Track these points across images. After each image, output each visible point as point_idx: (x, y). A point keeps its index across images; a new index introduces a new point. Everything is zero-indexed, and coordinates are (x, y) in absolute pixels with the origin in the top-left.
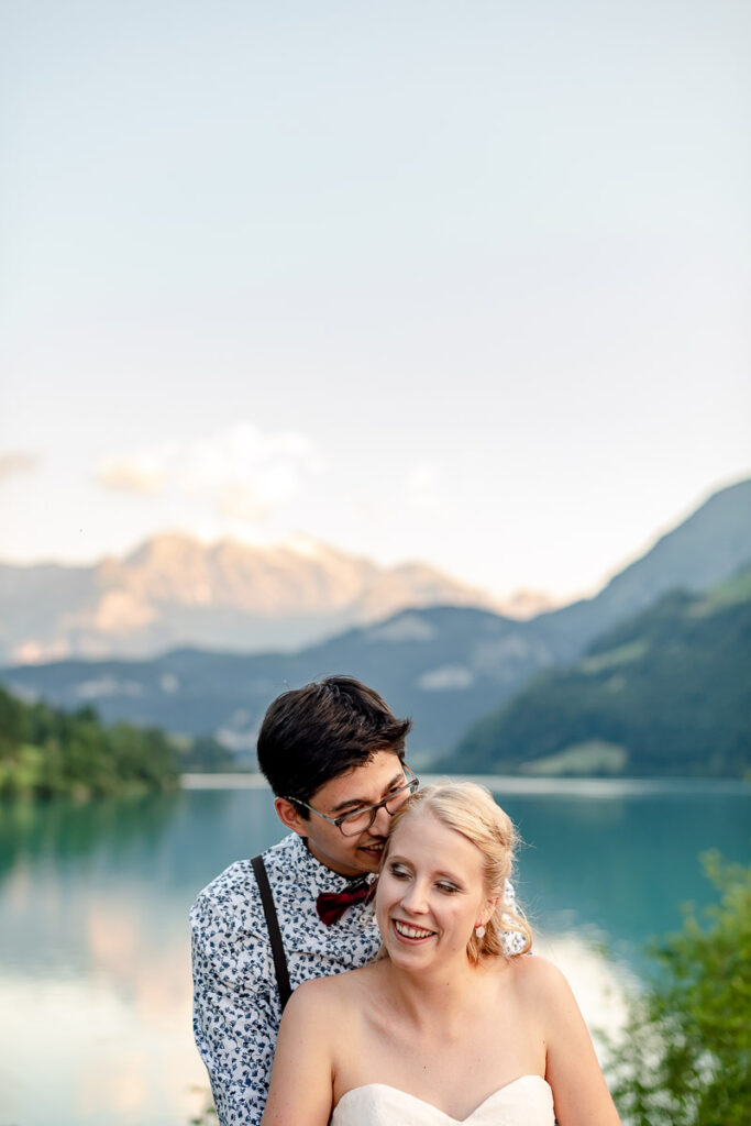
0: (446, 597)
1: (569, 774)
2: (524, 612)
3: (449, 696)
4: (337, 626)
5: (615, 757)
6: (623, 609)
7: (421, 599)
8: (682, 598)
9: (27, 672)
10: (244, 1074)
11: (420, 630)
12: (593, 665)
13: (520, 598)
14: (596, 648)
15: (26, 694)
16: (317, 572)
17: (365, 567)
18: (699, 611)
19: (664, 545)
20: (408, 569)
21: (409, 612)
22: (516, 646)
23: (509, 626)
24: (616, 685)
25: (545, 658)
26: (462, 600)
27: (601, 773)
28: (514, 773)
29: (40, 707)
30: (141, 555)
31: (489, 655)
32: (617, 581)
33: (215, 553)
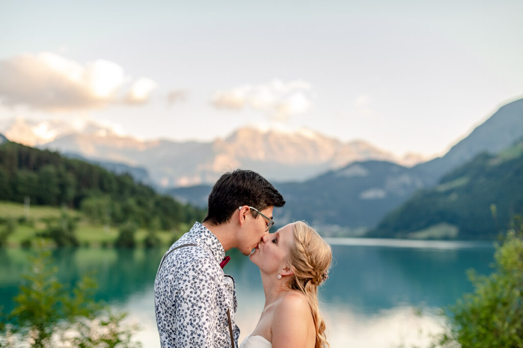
0: (374, 156)
1: (431, 238)
2: (410, 163)
3: (374, 202)
4: (323, 170)
5: (453, 231)
6: (457, 162)
7: (361, 157)
8: (486, 156)
9: (182, 190)
10: (190, 320)
11: (361, 172)
12: (442, 188)
13: (408, 156)
14: (444, 180)
15: (182, 200)
16: (313, 144)
17: (335, 142)
18: (494, 163)
19: (477, 131)
20: (356, 143)
21: (356, 163)
22: (406, 179)
23: (403, 170)
24: (454, 197)
25: (419, 184)
26: (381, 157)
27: (446, 238)
28: (405, 238)
29: (188, 206)
30: (233, 137)
31: (393, 183)
32: (454, 149)
33: (267, 136)
